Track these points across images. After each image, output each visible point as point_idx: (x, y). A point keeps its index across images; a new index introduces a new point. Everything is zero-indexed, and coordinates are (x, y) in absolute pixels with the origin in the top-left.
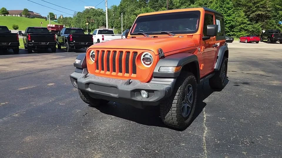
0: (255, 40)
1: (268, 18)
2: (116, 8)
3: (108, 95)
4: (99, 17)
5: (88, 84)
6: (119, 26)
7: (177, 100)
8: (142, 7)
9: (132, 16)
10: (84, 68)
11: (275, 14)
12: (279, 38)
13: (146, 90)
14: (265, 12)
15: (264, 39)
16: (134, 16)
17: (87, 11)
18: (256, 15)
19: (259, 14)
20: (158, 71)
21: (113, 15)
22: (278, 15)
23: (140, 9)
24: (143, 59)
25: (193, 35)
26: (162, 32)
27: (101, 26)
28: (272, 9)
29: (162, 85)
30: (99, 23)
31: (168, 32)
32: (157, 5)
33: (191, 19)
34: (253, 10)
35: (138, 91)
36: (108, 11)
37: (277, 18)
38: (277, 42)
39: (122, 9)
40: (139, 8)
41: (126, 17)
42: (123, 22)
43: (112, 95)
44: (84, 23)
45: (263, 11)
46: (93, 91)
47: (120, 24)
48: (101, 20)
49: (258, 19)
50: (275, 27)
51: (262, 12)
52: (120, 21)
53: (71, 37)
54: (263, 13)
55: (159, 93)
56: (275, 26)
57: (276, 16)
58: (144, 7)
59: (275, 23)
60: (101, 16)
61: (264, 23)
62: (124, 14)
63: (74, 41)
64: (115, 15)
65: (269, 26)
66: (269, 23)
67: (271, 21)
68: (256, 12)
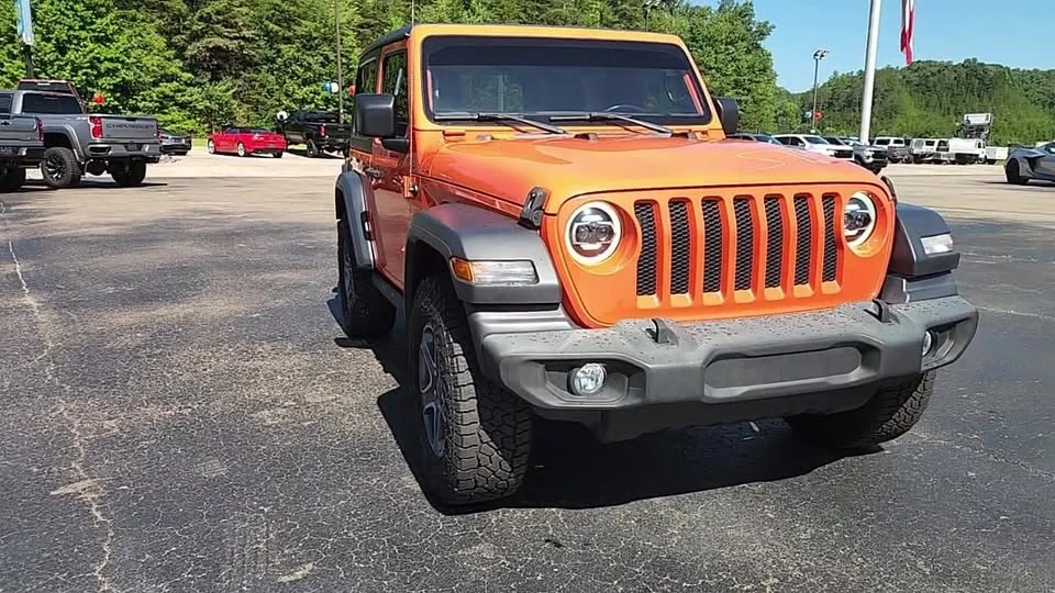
1: (248, 63)
11: (271, 53)
12: (341, 140)
14: (236, 42)
18: (208, 49)
19: (218, 48)
22: (278, 56)
28: (258, 35)
34: (194, 28)
37: (278, 69)
38: (335, 154)
45: (227, 37)
49: (219, 67)
50: (279, 101)
51: (228, 42)
54: (233, 45)
56: (276, 95)
57: (273, 61)
59: (277, 87)
61: (240, 82)
65: (260, 94)
66: (257, 84)
67: (260, 76)
68: (203, 37)
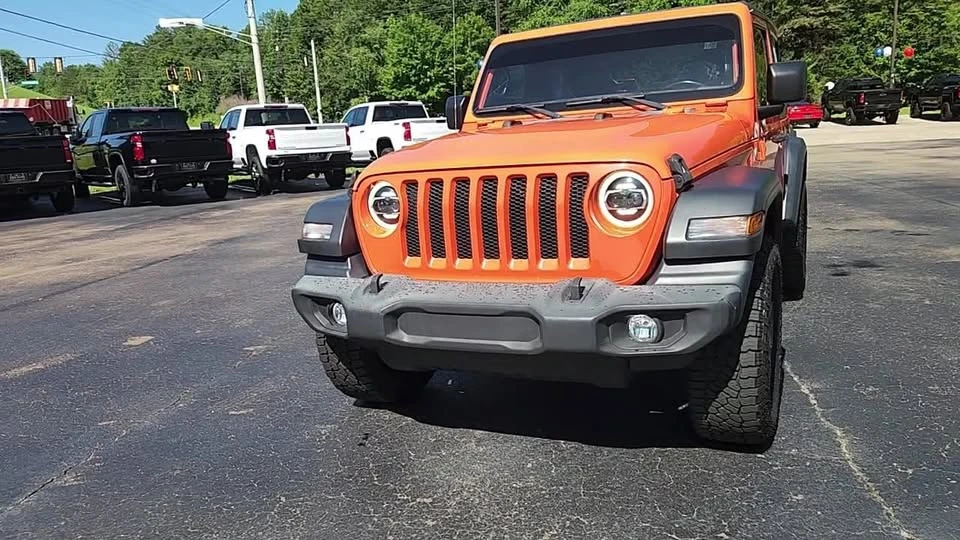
0: (807, 117)
1: (832, 37)
2: (282, 20)
3: (493, 349)
4: (218, 58)
5: (395, 315)
6: (305, 91)
7: (756, 339)
8: (389, 14)
9: (355, 50)
10: (350, 256)
11: (855, 24)
12: (881, 106)
13: (651, 313)
14: (821, 18)
15: (834, 113)
16: (362, 50)
17: (164, 38)
18: (793, 30)
19: (802, 28)
20: (682, 239)
21: (277, 49)
22: (863, 26)
23: (381, 24)
24: (610, 200)
25: (726, 105)
26: (606, 97)
27: (227, 96)
28: (843, 8)
29: (711, 288)
30: (219, 84)
31: (630, 96)
32: (445, 7)
33: (708, 46)
34: (783, 12)
35: (617, 320)
36: (258, 36)
37: (861, 39)
38: (877, 119)
39: (310, 23)
40: (378, 18)
41: (328, 52)
42: (320, 77)
43: (509, 345)
44: (155, 85)
45: (813, 15)
46: (420, 340)
47: (310, 83)
48: (227, 70)
49: (803, 45)
50: (858, 70)
51: (811, 20)
52: (308, 73)
53: (139, 145)
54: (817, 22)
55: (706, 319)
56: (856, 63)
57: (857, 31)
58: (396, 14)
59: (858, 56)
60: (226, 55)
61: (821, 56)
62: (320, 41)
63: (154, 161)
64: (282, 50)
65: (838, 66)
66: (838, 56)
67: (842, 47)
68: (790, 18)
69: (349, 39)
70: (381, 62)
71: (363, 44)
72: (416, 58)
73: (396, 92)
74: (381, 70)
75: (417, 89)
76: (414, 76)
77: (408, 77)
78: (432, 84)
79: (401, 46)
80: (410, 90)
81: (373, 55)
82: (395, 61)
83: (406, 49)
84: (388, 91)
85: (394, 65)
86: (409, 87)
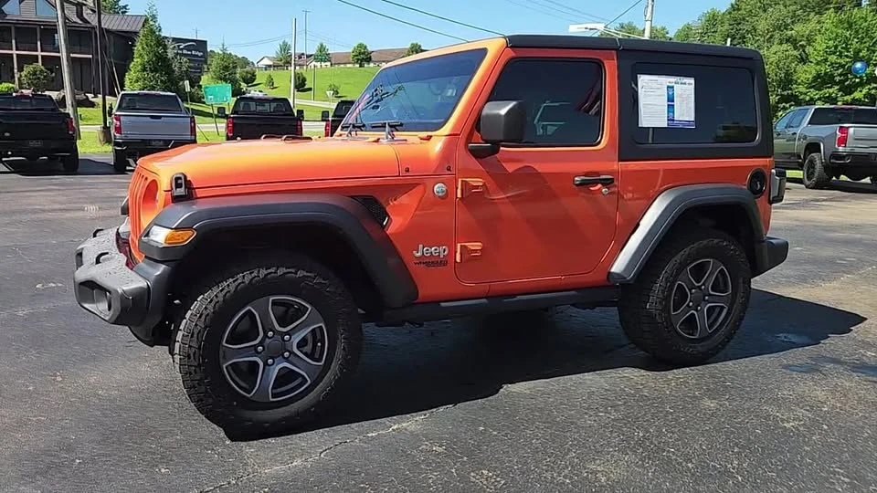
69: (771, 37)
70: (804, 60)
71: (787, 41)
72: (847, 56)
73: (814, 93)
74: (801, 68)
75: (840, 90)
76: (840, 75)
77: (832, 76)
78: (861, 84)
79: (831, 43)
80: (831, 91)
81: (795, 53)
82: (819, 59)
83: (836, 47)
84: (804, 90)
85: (817, 64)
86: (831, 87)
